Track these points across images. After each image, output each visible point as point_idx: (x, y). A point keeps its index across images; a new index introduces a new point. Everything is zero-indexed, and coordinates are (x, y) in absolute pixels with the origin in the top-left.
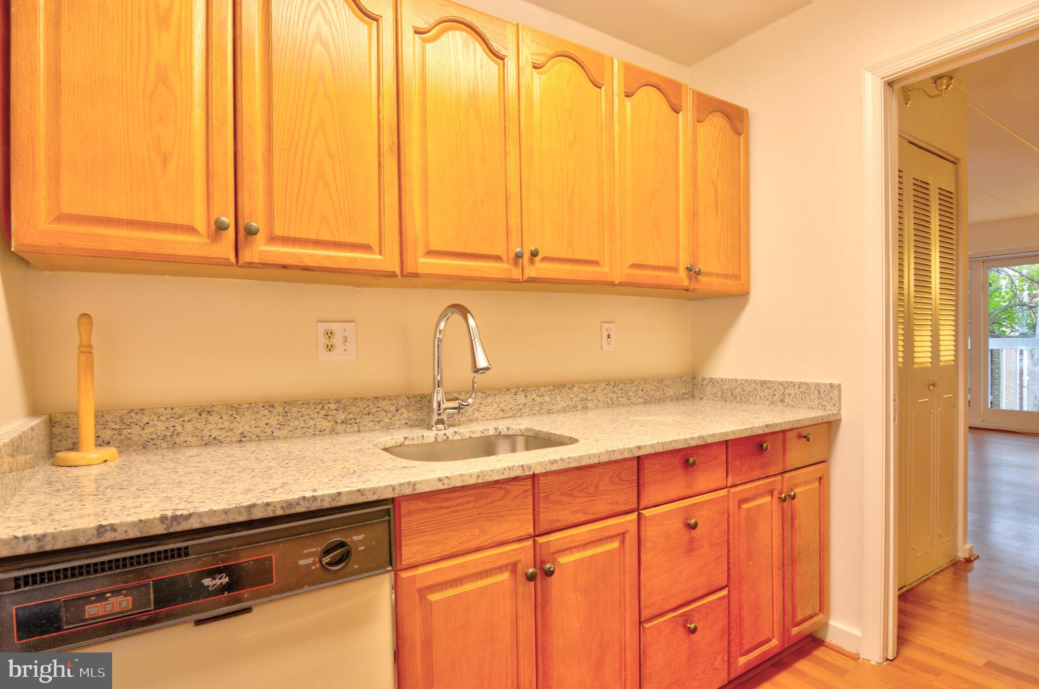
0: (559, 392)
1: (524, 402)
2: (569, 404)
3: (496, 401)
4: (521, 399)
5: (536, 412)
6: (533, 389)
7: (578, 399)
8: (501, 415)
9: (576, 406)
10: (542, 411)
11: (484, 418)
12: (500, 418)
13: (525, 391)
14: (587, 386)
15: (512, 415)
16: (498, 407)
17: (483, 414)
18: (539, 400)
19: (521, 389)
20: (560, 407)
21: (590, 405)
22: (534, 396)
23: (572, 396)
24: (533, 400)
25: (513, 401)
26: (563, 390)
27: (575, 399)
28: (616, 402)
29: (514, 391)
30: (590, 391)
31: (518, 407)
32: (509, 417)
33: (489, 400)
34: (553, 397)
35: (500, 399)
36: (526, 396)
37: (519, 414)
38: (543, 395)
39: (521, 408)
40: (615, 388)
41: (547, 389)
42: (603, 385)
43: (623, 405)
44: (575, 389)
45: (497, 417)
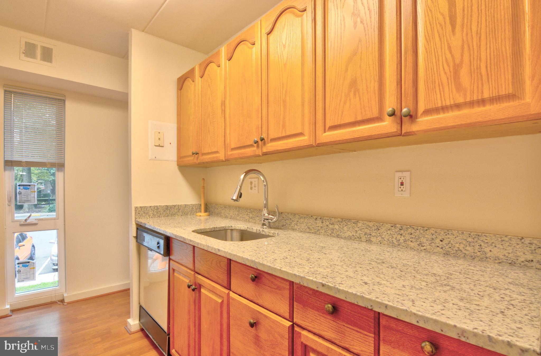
0: (346, 224)
1: (322, 226)
2: (355, 234)
3: (305, 221)
4: (319, 223)
5: (329, 234)
6: (327, 218)
7: (361, 232)
8: (308, 230)
9: (361, 238)
10: (333, 235)
11: (299, 230)
12: (307, 232)
13: (322, 219)
14: (371, 224)
15: (314, 232)
16: (306, 225)
17: (299, 227)
18: (331, 226)
19: (319, 217)
20: (347, 235)
21: (373, 239)
22: (328, 223)
23: (357, 229)
24: (327, 225)
25: (315, 224)
26: (349, 223)
27: (359, 232)
28: (403, 244)
29: (315, 217)
30: (373, 229)
31: (318, 228)
32: (312, 233)
33: (302, 220)
34: (341, 227)
35: (307, 221)
36: (322, 222)
37: (318, 233)
38: (334, 224)
39: (320, 229)
40: (402, 232)
41: (336, 220)
42: (389, 226)
43: (411, 248)
44: (360, 225)
45: (306, 231)
